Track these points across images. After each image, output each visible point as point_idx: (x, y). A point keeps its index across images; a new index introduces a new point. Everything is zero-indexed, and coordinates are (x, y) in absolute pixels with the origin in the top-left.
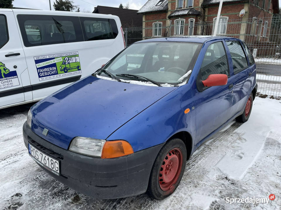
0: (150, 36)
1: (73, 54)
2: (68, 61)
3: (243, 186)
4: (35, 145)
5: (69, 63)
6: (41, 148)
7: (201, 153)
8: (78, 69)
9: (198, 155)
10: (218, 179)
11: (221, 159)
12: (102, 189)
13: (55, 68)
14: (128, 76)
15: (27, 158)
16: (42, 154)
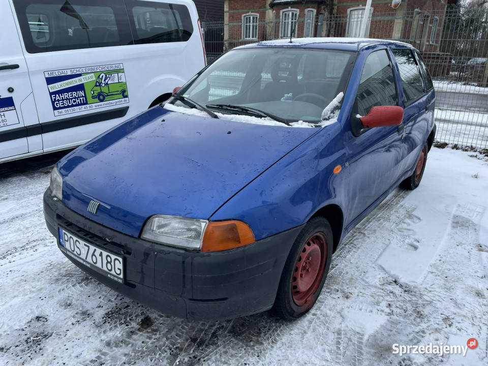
0: (238, 39)
1: (114, 68)
2: (105, 80)
3: (425, 295)
4: (73, 231)
5: (107, 84)
6: (85, 235)
7: (350, 241)
8: (123, 95)
9: (345, 245)
10: (383, 284)
11: (383, 251)
12: (201, 304)
13: (82, 93)
14: (229, 108)
15: (45, 254)
16: (88, 247)
